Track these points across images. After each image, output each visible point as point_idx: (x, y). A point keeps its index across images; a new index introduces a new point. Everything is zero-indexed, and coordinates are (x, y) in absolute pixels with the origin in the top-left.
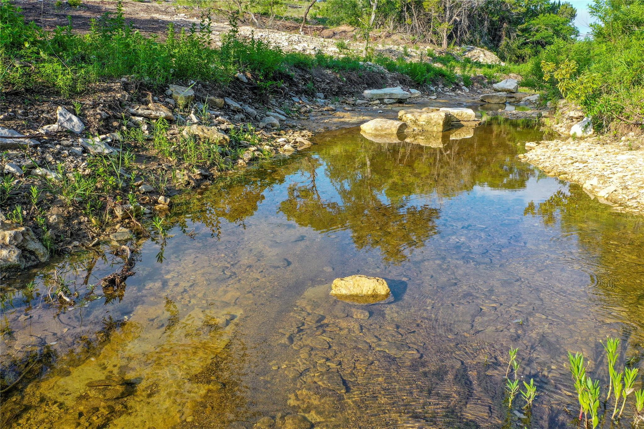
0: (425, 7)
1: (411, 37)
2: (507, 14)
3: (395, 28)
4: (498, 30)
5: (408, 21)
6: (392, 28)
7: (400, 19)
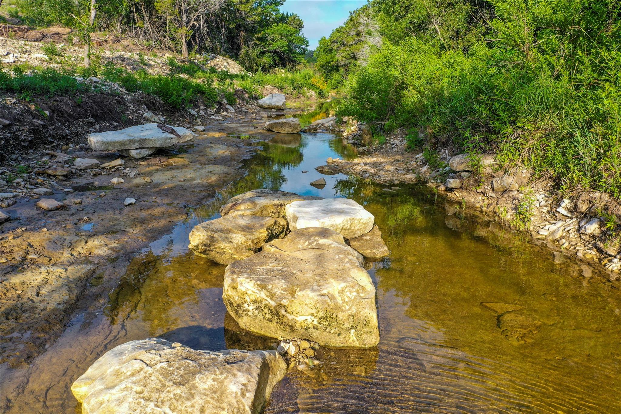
0: (157, 8)
1: (145, 42)
2: (243, 22)
3: (123, 31)
4: (235, 38)
5: (139, 23)
6: (120, 30)
7: (129, 21)
